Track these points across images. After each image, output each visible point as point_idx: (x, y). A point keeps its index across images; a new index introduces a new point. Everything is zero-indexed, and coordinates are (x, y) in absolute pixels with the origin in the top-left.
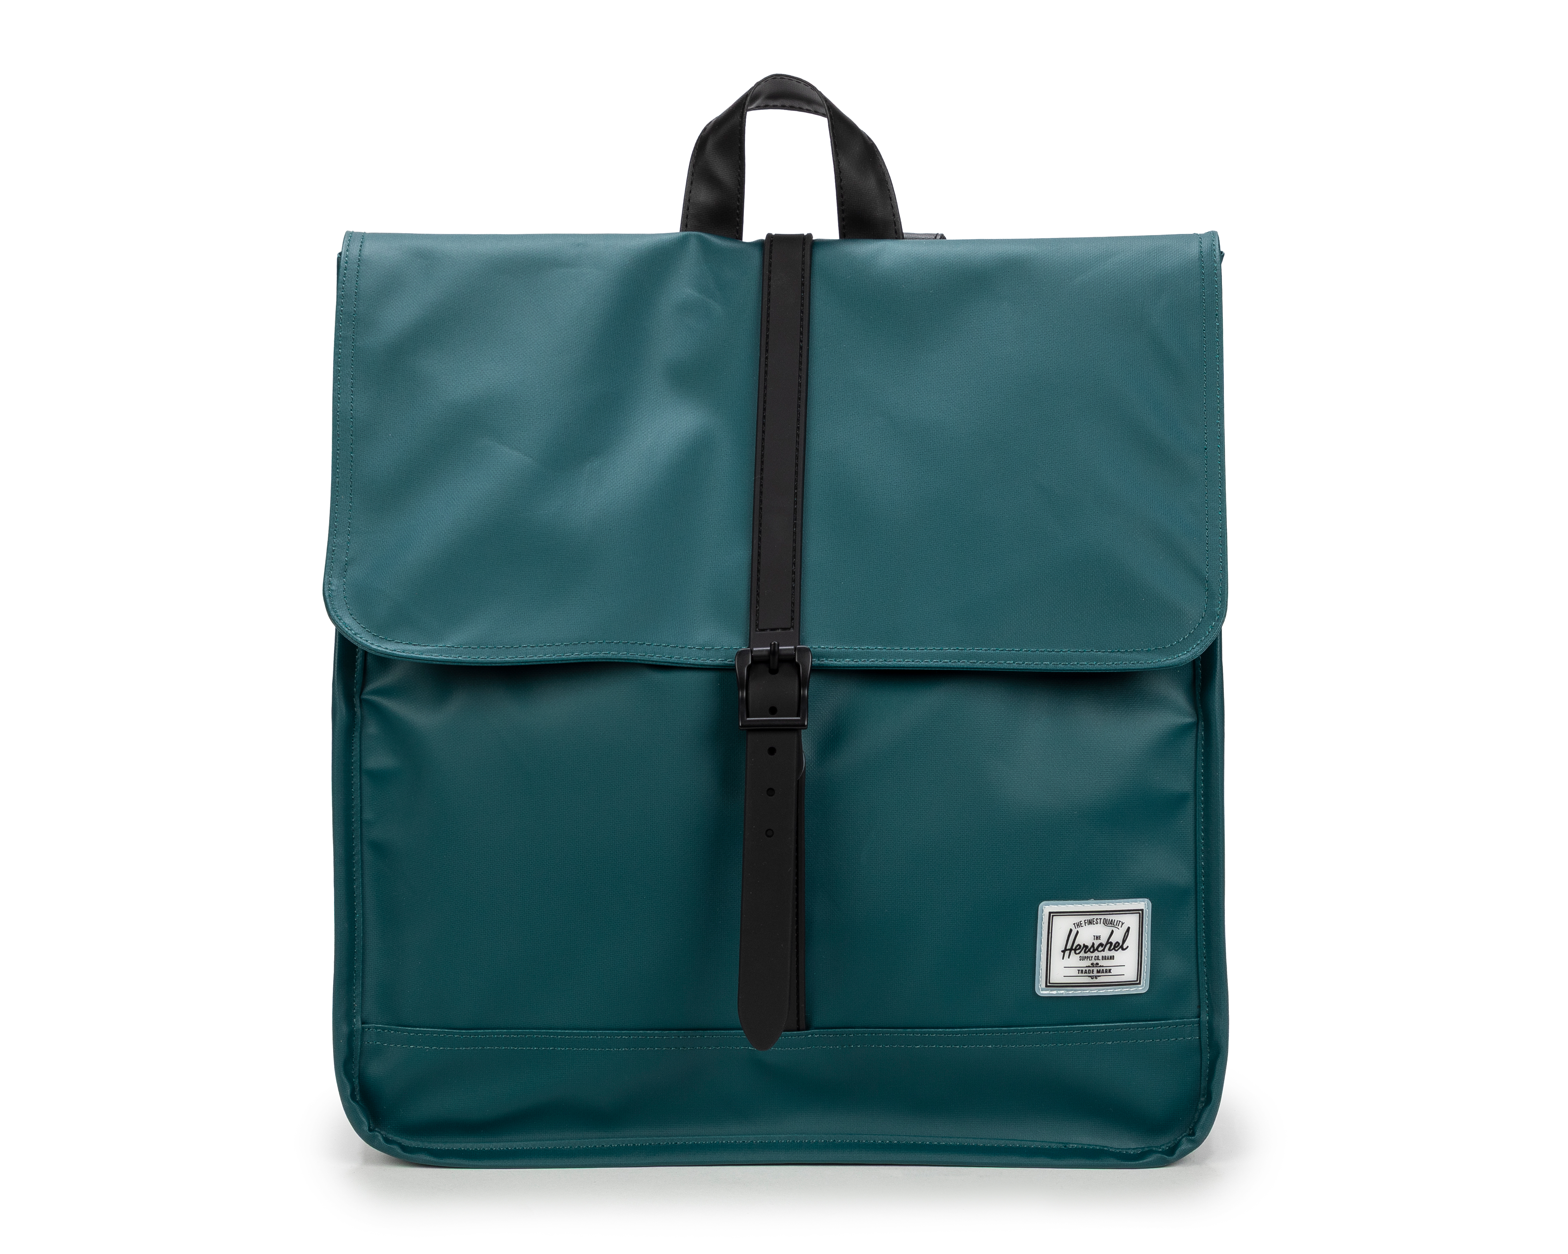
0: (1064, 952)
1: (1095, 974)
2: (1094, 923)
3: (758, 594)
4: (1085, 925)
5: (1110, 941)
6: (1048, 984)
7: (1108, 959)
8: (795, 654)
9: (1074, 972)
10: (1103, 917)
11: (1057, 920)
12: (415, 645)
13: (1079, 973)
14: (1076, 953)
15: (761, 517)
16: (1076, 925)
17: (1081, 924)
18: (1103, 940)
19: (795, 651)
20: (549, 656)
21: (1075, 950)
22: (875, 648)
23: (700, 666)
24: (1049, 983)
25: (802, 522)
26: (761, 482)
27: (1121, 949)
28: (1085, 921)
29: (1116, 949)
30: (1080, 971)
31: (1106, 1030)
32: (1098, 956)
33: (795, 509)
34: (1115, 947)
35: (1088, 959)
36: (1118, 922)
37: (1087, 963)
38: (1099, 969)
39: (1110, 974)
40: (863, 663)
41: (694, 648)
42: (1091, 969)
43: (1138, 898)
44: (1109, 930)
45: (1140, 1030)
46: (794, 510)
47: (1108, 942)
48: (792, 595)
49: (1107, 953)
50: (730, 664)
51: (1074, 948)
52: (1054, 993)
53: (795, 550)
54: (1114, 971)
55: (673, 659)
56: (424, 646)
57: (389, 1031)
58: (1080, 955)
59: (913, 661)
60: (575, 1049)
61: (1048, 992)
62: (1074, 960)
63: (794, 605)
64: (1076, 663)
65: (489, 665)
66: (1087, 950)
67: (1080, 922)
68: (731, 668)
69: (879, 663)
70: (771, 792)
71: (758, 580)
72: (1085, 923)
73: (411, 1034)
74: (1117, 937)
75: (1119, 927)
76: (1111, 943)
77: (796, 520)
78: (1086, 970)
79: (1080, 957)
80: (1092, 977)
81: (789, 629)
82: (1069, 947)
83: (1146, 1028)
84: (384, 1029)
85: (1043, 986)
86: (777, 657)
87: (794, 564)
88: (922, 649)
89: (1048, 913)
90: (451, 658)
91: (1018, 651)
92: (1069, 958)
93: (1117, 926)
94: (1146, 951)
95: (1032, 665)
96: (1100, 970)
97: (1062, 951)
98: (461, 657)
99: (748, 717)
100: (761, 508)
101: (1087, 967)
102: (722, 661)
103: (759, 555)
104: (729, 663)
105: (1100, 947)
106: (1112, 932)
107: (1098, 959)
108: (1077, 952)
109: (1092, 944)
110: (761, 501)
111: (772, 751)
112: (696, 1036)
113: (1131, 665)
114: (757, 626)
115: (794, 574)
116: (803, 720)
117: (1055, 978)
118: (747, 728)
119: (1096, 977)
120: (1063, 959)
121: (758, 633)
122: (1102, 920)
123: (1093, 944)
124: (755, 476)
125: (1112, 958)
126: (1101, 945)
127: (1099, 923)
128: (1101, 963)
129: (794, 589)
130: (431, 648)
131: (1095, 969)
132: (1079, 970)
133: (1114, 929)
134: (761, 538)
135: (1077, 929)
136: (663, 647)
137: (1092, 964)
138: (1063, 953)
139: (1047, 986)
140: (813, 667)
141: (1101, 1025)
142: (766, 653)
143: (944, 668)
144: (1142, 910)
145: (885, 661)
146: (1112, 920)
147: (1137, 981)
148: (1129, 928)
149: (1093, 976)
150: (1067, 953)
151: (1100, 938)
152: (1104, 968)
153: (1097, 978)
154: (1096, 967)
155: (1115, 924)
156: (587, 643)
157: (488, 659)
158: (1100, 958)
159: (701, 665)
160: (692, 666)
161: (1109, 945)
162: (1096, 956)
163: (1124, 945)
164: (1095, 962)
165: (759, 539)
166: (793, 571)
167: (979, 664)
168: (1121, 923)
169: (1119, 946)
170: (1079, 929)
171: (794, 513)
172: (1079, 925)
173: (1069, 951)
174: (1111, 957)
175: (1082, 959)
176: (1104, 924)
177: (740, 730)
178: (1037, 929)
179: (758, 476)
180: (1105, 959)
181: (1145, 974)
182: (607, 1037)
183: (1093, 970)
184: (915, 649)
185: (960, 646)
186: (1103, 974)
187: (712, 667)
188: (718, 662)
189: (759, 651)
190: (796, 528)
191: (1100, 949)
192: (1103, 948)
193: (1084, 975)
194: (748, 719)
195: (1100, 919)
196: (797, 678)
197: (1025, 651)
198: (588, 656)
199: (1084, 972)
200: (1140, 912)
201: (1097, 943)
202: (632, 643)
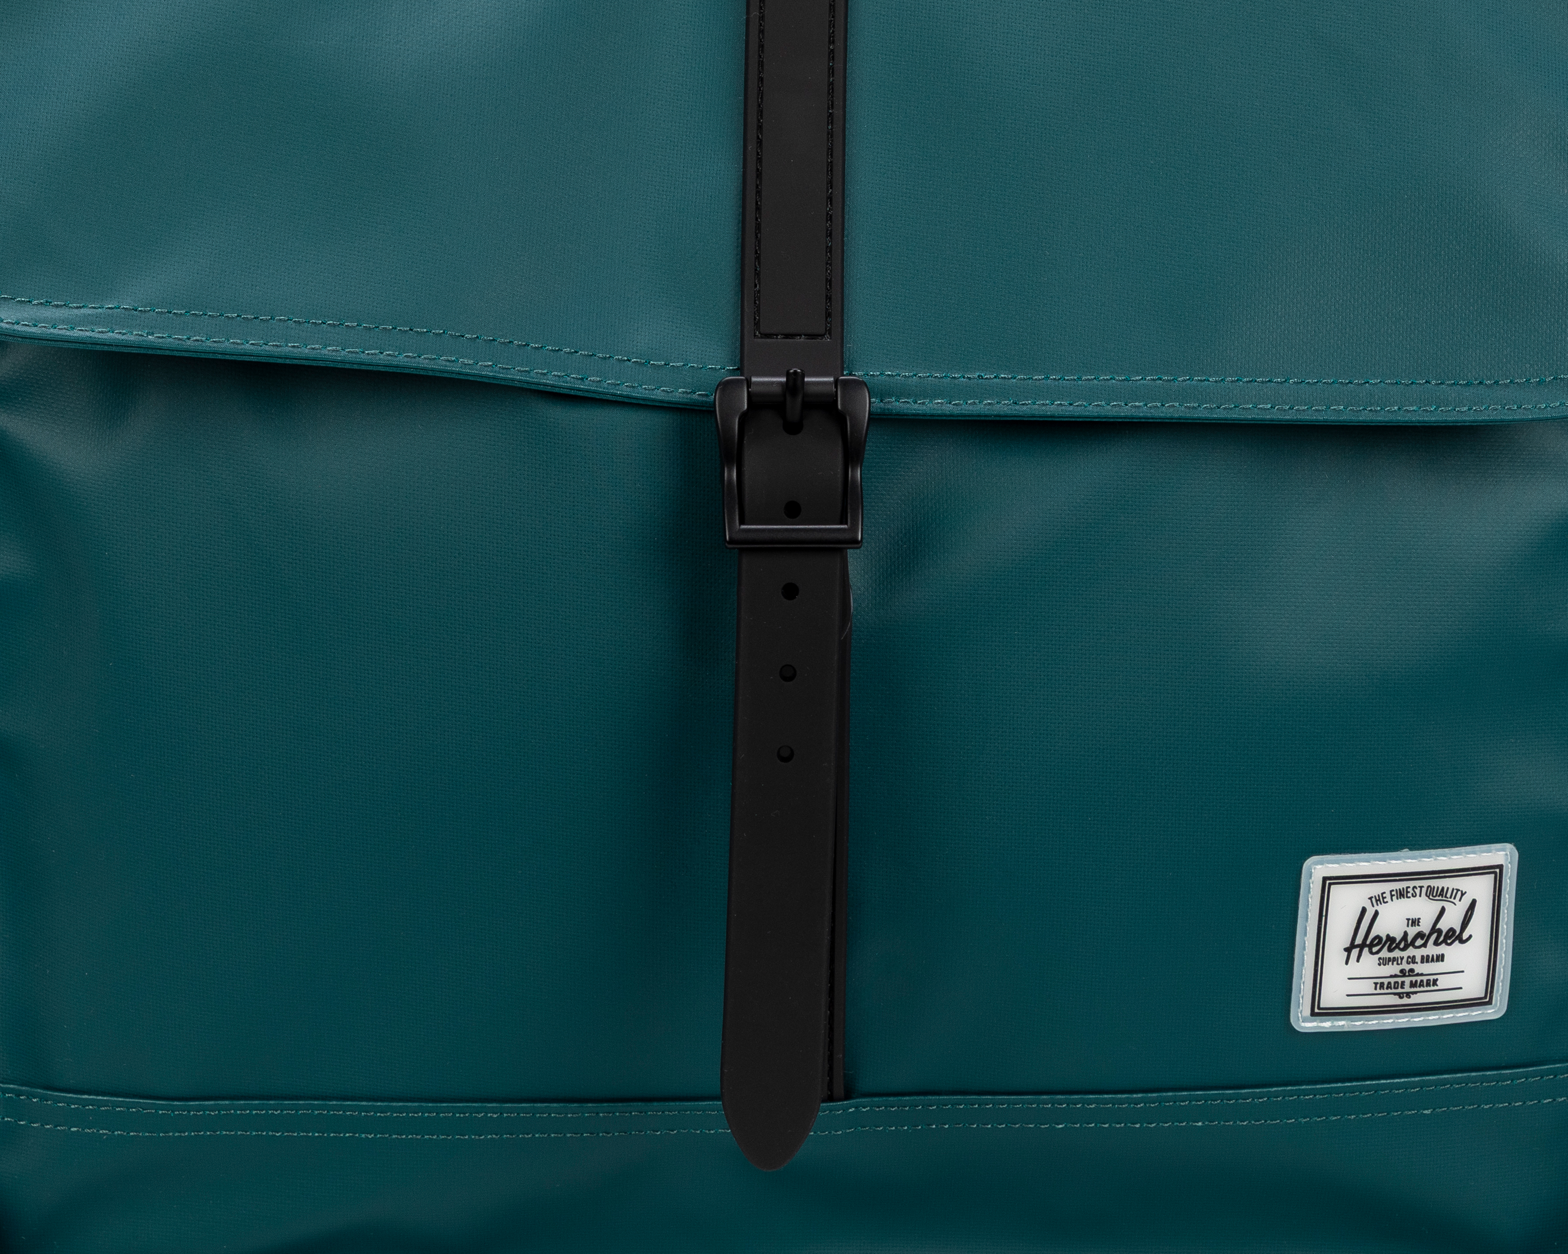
0: (1348, 950)
1: (1407, 989)
2: (1409, 895)
3: (758, 258)
4: (1392, 900)
5: (1437, 927)
6: (1316, 1010)
7: (1433, 960)
8: (836, 392)
9: (1367, 986)
10: (1425, 883)
11: (1337, 892)
12: (57, 306)
13: (1376, 989)
14: (1371, 953)
15: (762, 98)
16: (1374, 900)
17: (1384, 898)
18: (1425, 927)
19: (836, 387)
20: (333, 351)
21: (1371, 946)
22: (995, 377)
23: (641, 402)
24: (1319, 1008)
25: (845, 112)
26: (761, 25)
27: (1457, 942)
28: (1391, 891)
29: (1449, 941)
30: (1378, 986)
31: (1422, 1088)
32: (1414, 957)
33: (831, 84)
34: (1447, 936)
35: (1395, 963)
36: (1455, 891)
37: (1394, 969)
38: (1414, 979)
39: (1436, 988)
40: (971, 408)
41: (629, 360)
42: (1400, 980)
43: (1493, 843)
44: (1436, 906)
45: (1485, 1087)
46: (829, 86)
47: (1434, 929)
48: (827, 264)
49: (1431, 950)
50: (703, 401)
51: (1368, 942)
52: (1326, 1025)
53: (831, 170)
54: (1443, 982)
55: (587, 382)
56: (77, 308)
57: (30, 1095)
58: (1381, 955)
59: (1071, 404)
60: (394, 1136)
61: (1315, 1024)
62: (1369, 964)
63: (830, 285)
64: (1396, 408)
65: (211, 356)
66: (1394, 945)
67: (1382, 894)
68: (704, 409)
69: (1004, 407)
70: (788, 674)
71: (758, 227)
72: (1392, 896)
73: (73, 1107)
74: (1452, 919)
75: (1456, 901)
76: (1440, 932)
77: (832, 108)
78: (1389, 983)
79: (1380, 959)
80: (1400, 995)
81: (822, 336)
82: (1359, 941)
83: (1498, 1082)
84: (19, 1094)
85: (1307, 1012)
86: (799, 399)
87: (830, 198)
88: (1088, 380)
89: (1321, 880)
90: (132, 338)
91: (1281, 383)
92: (1358, 961)
93: (1452, 900)
94: (1504, 941)
95: (1310, 412)
96: (1416, 981)
97: (1346, 950)
98: (153, 334)
99: (742, 522)
100: (761, 80)
101: (1391, 976)
102: (686, 392)
103: (759, 174)
104: (701, 399)
105: (1419, 940)
106: (1443, 910)
107: (1414, 962)
108: (1375, 949)
109: (1403, 934)
110: (761, 64)
111: (790, 591)
112: (631, 1113)
113: (1506, 411)
114: (757, 324)
115: (831, 220)
116: (854, 528)
117: (1332, 997)
118: (739, 546)
119: (1408, 995)
120: (1347, 963)
121: (759, 340)
122: (1424, 890)
123: (1406, 934)
124: (748, 13)
125: (1441, 958)
126: (1420, 935)
127: (1418, 894)
128: (1419, 968)
129: (830, 252)
130: (90, 311)
131: (1407, 980)
132: (1376, 984)
133: (1445, 904)
134: (761, 141)
135: (1376, 907)
136: (566, 355)
137: (1402, 971)
138: (1346, 953)
139: (1313, 1014)
140: (872, 414)
141: (1413, 1079)
142: (777, 390)
143: (1133, 418)
144: (1500, 867)
145: (1016, 403)
146: (1443, 888)
147: (1485, 997)
148: (1474, 902)
149: (1403, 993)
150: (1355, 952)
151: (1419, 922)
152: (1425, 978)
153: (1410, 997)
154: (1409, 976)
155: (1448, 895)
156: (411, 330)
157: (208, 343)
158: (1418, 959)
159: (644, 399)
160: (626, 400)
161: (1434, 936)
162: (1409, 957)
163: (1464, 934)
164: (1407, 967)
165: (758, 142)
166: (828, 214)
167: (1203, 411)
168: (1459, 893)
169: (1454, 937)
170: (1381, 908)
171: (829, 94)
172: (1379, 899)
173: (1358, 949)
174: (1438, 957)
175: (1384, 962)
176: (1429, 897)
177: (727, 548)
178: (1298, 908)
179: (755, 13)
180: (1427, 961)
181: (1501, 984)
182: (458, 1115)
183: (1403, 983)
184: (1075, 380)
185: (1165, 374)
186: (1422, 989)
187: (665, 405)
188: (679, 394)
189: (763, 383)
190: (832, 123)
191: (1419, 942)
192: (1423, 942)
193: (1386, 991)
194: (743, 527)
195: (1421, 887)
196: (840, 443)
197: (1294, 382)
198: (413, 360)
199: (1385, 986)
200: (1497, 871)
201: (1412, 931)
202: (504, 343)
